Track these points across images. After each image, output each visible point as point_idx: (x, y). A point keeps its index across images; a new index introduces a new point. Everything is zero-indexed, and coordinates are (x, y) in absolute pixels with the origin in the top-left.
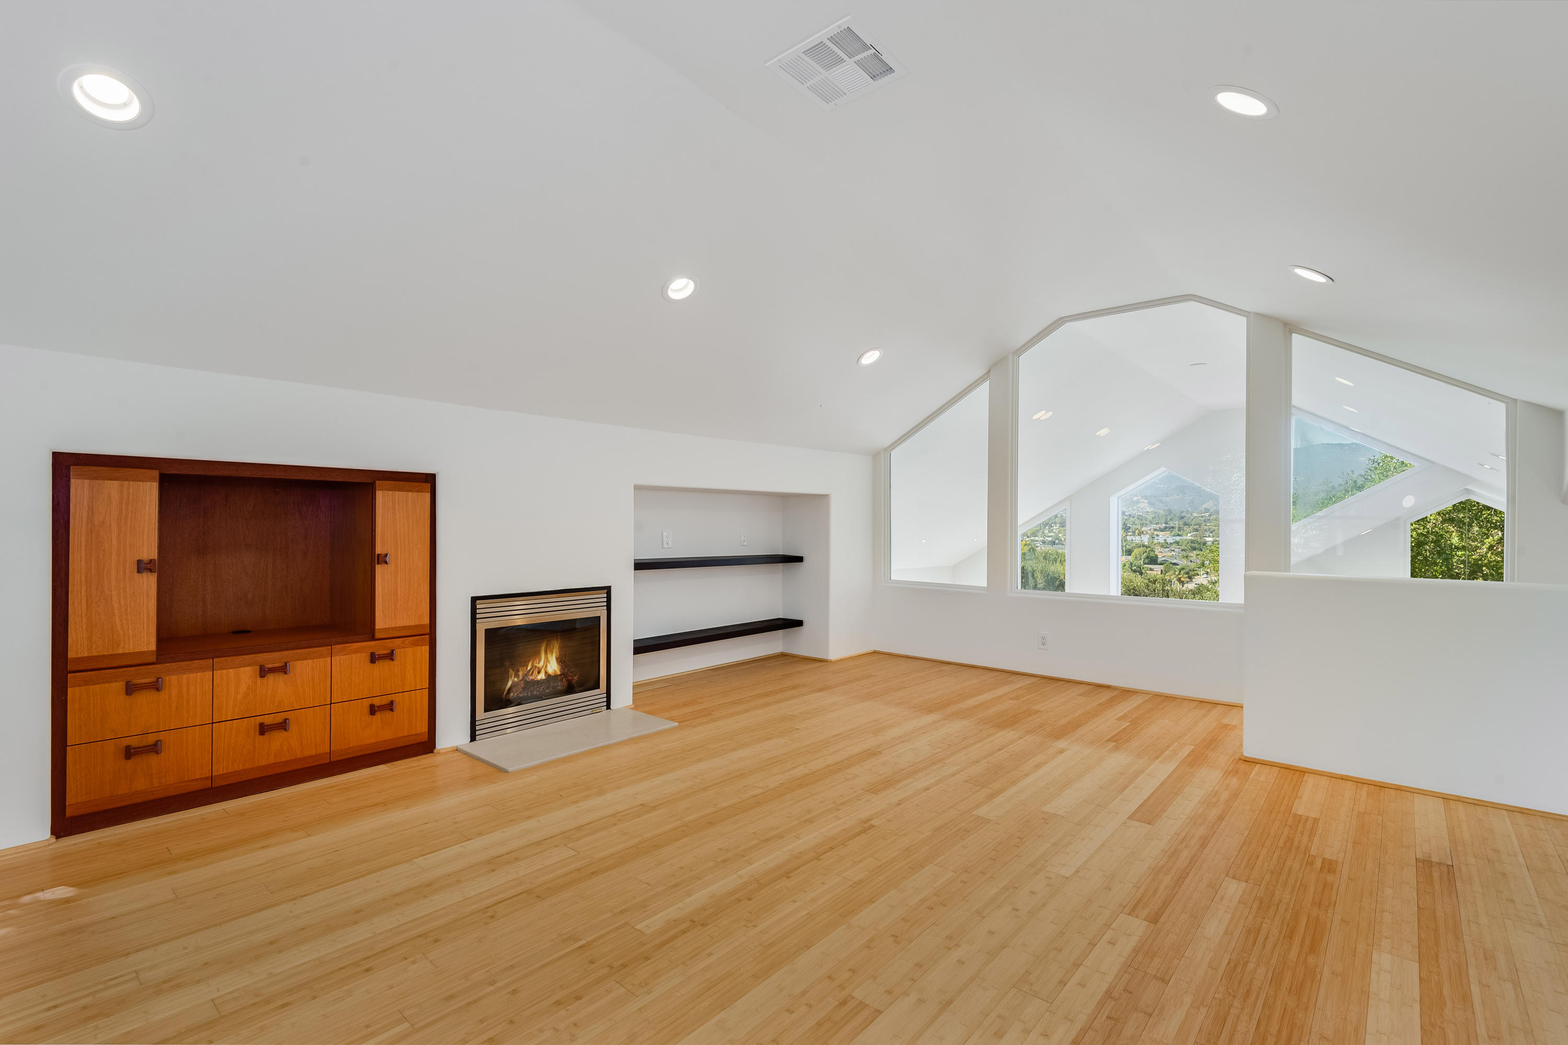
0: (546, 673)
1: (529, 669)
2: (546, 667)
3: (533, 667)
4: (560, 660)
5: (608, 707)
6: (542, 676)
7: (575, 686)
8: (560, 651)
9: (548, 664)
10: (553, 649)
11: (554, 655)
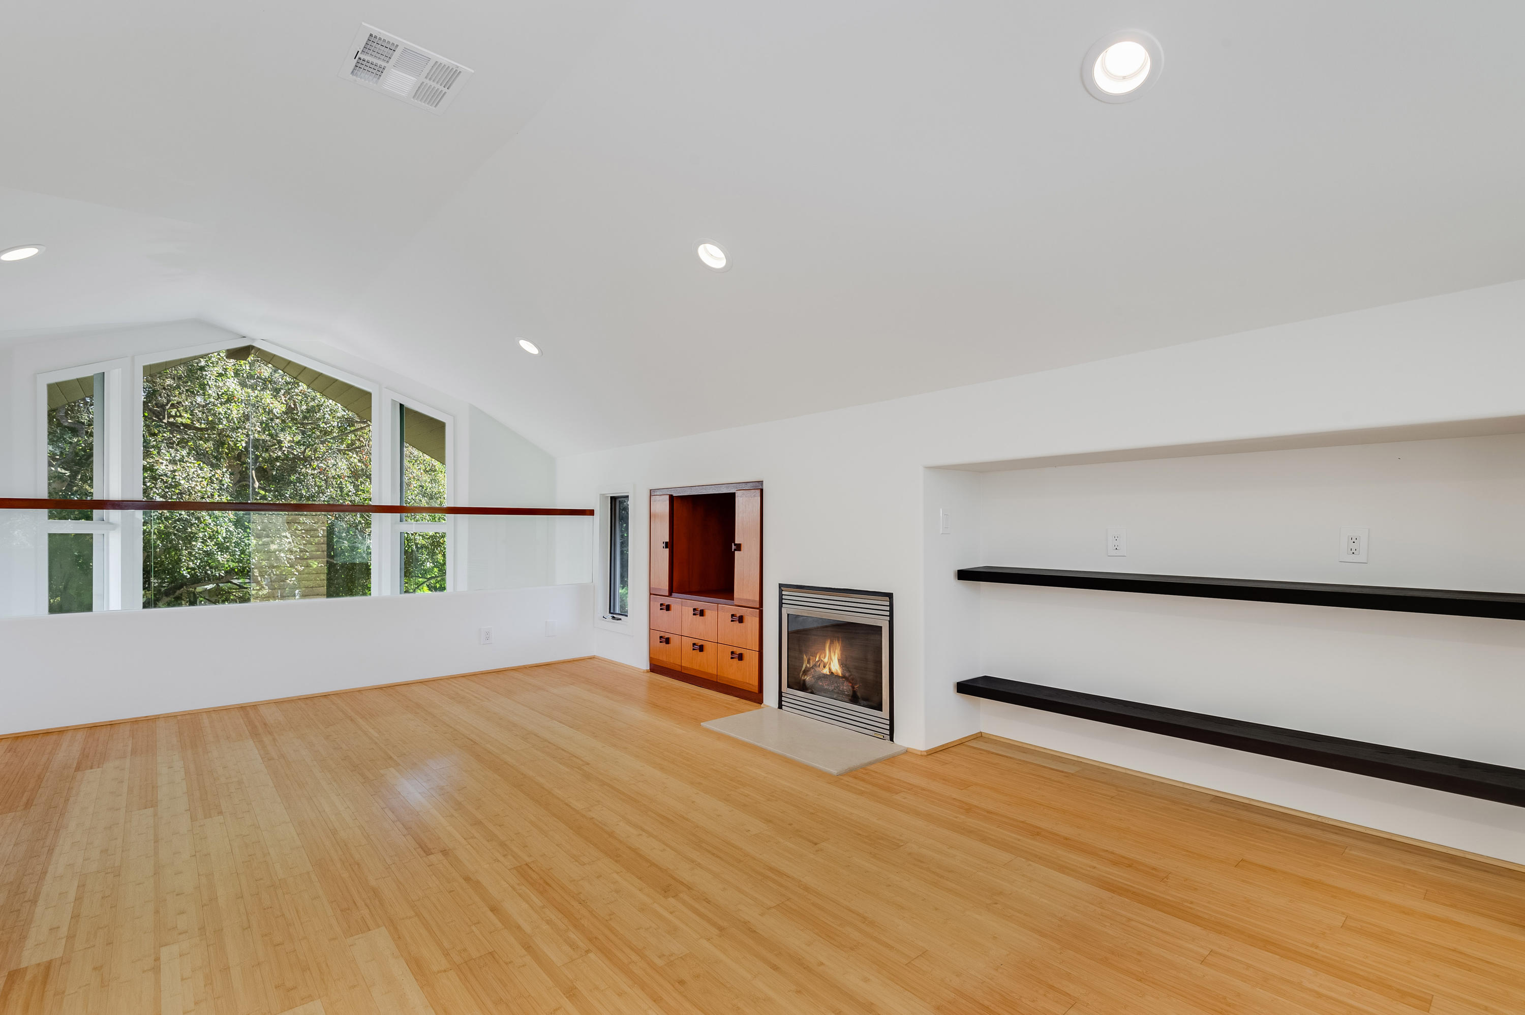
0: (830, 669)
1: (817, 660)
2: (830, 664)
3: (820, 660)
4: (842, 664)
5: (892, 739)
6: (826, 671)
7: (860, 697)
8: (842, 654)
9: (832, 662)
10: (836, 649)
11: (836, 656)
